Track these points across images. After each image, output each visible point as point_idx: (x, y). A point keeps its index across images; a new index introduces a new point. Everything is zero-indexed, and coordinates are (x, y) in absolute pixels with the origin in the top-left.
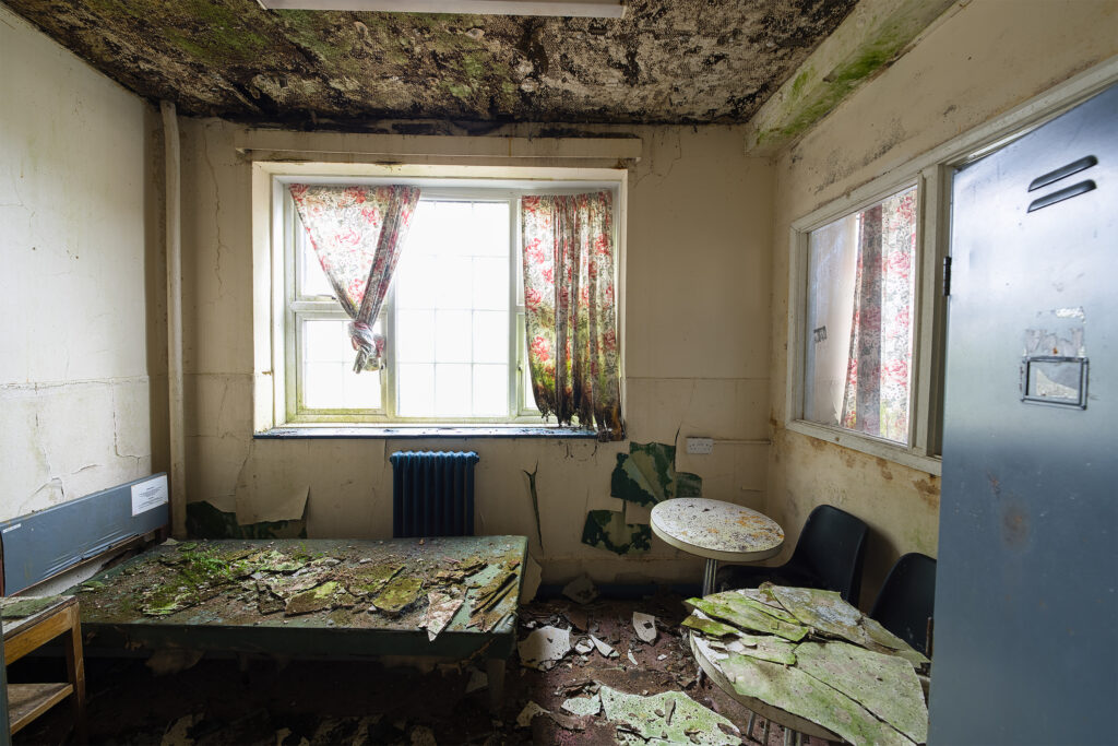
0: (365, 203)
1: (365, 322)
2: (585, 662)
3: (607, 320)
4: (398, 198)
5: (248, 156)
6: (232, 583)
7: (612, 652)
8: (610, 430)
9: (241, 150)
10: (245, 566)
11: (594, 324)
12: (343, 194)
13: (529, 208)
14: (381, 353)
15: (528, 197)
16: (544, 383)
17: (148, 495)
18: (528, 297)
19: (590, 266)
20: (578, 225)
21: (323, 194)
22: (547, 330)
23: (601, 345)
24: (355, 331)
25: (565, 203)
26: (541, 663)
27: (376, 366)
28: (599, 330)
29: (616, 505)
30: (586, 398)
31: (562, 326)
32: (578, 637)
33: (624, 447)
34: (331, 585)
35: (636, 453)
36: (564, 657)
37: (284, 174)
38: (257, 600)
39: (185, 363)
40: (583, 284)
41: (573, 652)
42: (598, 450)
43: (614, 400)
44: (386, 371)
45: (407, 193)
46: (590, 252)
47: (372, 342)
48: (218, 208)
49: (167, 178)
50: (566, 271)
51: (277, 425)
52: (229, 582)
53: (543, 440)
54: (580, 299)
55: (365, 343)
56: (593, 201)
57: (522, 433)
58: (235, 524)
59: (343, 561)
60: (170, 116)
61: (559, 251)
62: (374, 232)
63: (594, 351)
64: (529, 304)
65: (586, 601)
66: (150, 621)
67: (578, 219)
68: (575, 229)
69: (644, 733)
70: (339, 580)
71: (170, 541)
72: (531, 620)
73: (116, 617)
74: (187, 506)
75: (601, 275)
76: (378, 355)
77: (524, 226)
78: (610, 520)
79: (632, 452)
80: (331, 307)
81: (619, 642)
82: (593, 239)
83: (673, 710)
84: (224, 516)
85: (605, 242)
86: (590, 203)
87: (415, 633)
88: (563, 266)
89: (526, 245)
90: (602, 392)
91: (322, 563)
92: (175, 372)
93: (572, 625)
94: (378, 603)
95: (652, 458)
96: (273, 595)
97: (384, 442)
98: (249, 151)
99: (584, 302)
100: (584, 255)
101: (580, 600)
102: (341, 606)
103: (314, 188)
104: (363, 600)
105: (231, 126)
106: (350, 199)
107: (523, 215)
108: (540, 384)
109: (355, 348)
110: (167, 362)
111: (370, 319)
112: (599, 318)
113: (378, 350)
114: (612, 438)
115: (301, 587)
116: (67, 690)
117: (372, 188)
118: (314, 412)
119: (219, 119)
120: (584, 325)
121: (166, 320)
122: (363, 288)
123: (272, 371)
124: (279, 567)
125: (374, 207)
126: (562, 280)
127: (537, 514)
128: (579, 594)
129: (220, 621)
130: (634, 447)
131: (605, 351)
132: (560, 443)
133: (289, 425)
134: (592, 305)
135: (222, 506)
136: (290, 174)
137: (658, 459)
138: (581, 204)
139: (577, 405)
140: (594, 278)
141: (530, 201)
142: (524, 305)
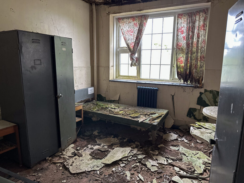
0: (135, 21)
1: (133, 54)
2: (179, 142)
3: (202, 51)
4: (143, 19)
5: (109, 14)
6: (105, 108)
7: (188, 142)
8: (198, 85)
9: (107, 12)
10: (107, 106)
11: (197, 53)
12: (130, 19)
13: (180, 17)
14: (137, 62)
15: (179, 14)
16: (180, 71)
17: (91, 91)
18: (177, 45)
19: (198, 34)
20: (195, 21)
21: (125, 20)
22: (183, 55)
23: (199, 59)
24: (131, 56)
25: (191, 15)
26: (168, 139)
27: (136, 65)
28: (199, 54)
29: (198, 107)
30: (193, 75)
31: (187, 54)
32: (179, 137)
33: (202, 90)
34: (122, 111)
35: (206, 93)
36: (174, 140)
37: (116, 16)
38: (109, 112)
39: (97, 63)
40: (195, 40)
41: (177, 139)
42: (193, 91)
43: (201, 76)
44: (138, 66)
45: (145, 17)
46: (198, 30)
47: (135, 59)
48: (103, 27)
49: (93, 21)
50: (190, 36)
51: (114, 79)
52: (104, 108)
53: (177, 87)
54: (194, 45)
55: (133, 59)
56: (201, 13)
57: (172, 84)
58: (105, 100)
59: (126, 108)
60: (94, 7)
61: (188, 30)
62: (137, 29)
63: (197, 61)
64: (178, 47)
65: (185, 131)
66: (92, 111)
67: (195, 19)
68: (194, 23)
69: (187, 155)
70: (124, 111)
71: (94, 101)
72: (168, 131)
73: (87, 110)
74: (97, 95)
75: (201, 37)
76: (136, 62)
77: (178, 23)
78: (196, 111)
79: (205, 92)
80: (126, 50)
81: (191, 141)
82: (200, 25)
83: (197, 154)
84: (104, 98)
85: (204, 26)
86: (200, 13)
87: (136, 121)
88: (189, 35)
89: (178, 29)
90: (198, 74)
91: (121, 108)
92: (95, 65)
93: (179, 134)
94: (131, 115)
95: (211, 95)
96: (112, 111)
97: (136, 84)
98: (109, 12)
99: (195, 45)
100: (196, 31)
101: (184, 131)
102: (124, 115)
103: (123, 18)
104: (128, 115)
105: (106, 6)
106: (131, 21)
107: (178, 20)
108: (179, 71)
109: (131, 61)
110: (94, 63)
111: (135, 53)
112: (199, 51)
113: (136, 61)
114: (198, 87)
115: (117, 111)
116: (81, 119)
117: (137, 17)
118: (122, 76)
119: (103, 5)
120: (194, 53)
121: (93, 54)
122: (133, 44)
123: (113, 66)
124: (113, 107)
125: (137, 22)
126: (188, 39)
127: (174, 107)
128: (184, 129)
129: (103, 113)
130: (206, 91)
131: (200, 61)
132: (182, 88)
133: (116, 79)
134: (197, 47)
135: (103, 95)
136: (118, 16)
137: (214, 95)
138: (197, 14)
139: (189, 77)
140: (199, 38)
141: (180, 15)
142: (176, 47)
